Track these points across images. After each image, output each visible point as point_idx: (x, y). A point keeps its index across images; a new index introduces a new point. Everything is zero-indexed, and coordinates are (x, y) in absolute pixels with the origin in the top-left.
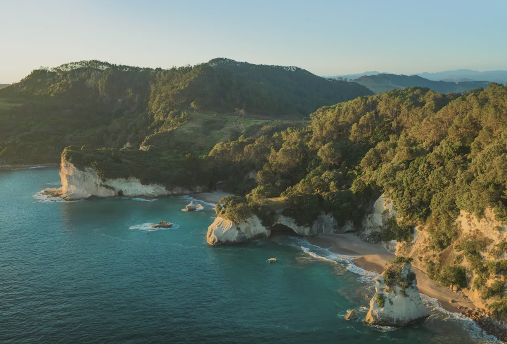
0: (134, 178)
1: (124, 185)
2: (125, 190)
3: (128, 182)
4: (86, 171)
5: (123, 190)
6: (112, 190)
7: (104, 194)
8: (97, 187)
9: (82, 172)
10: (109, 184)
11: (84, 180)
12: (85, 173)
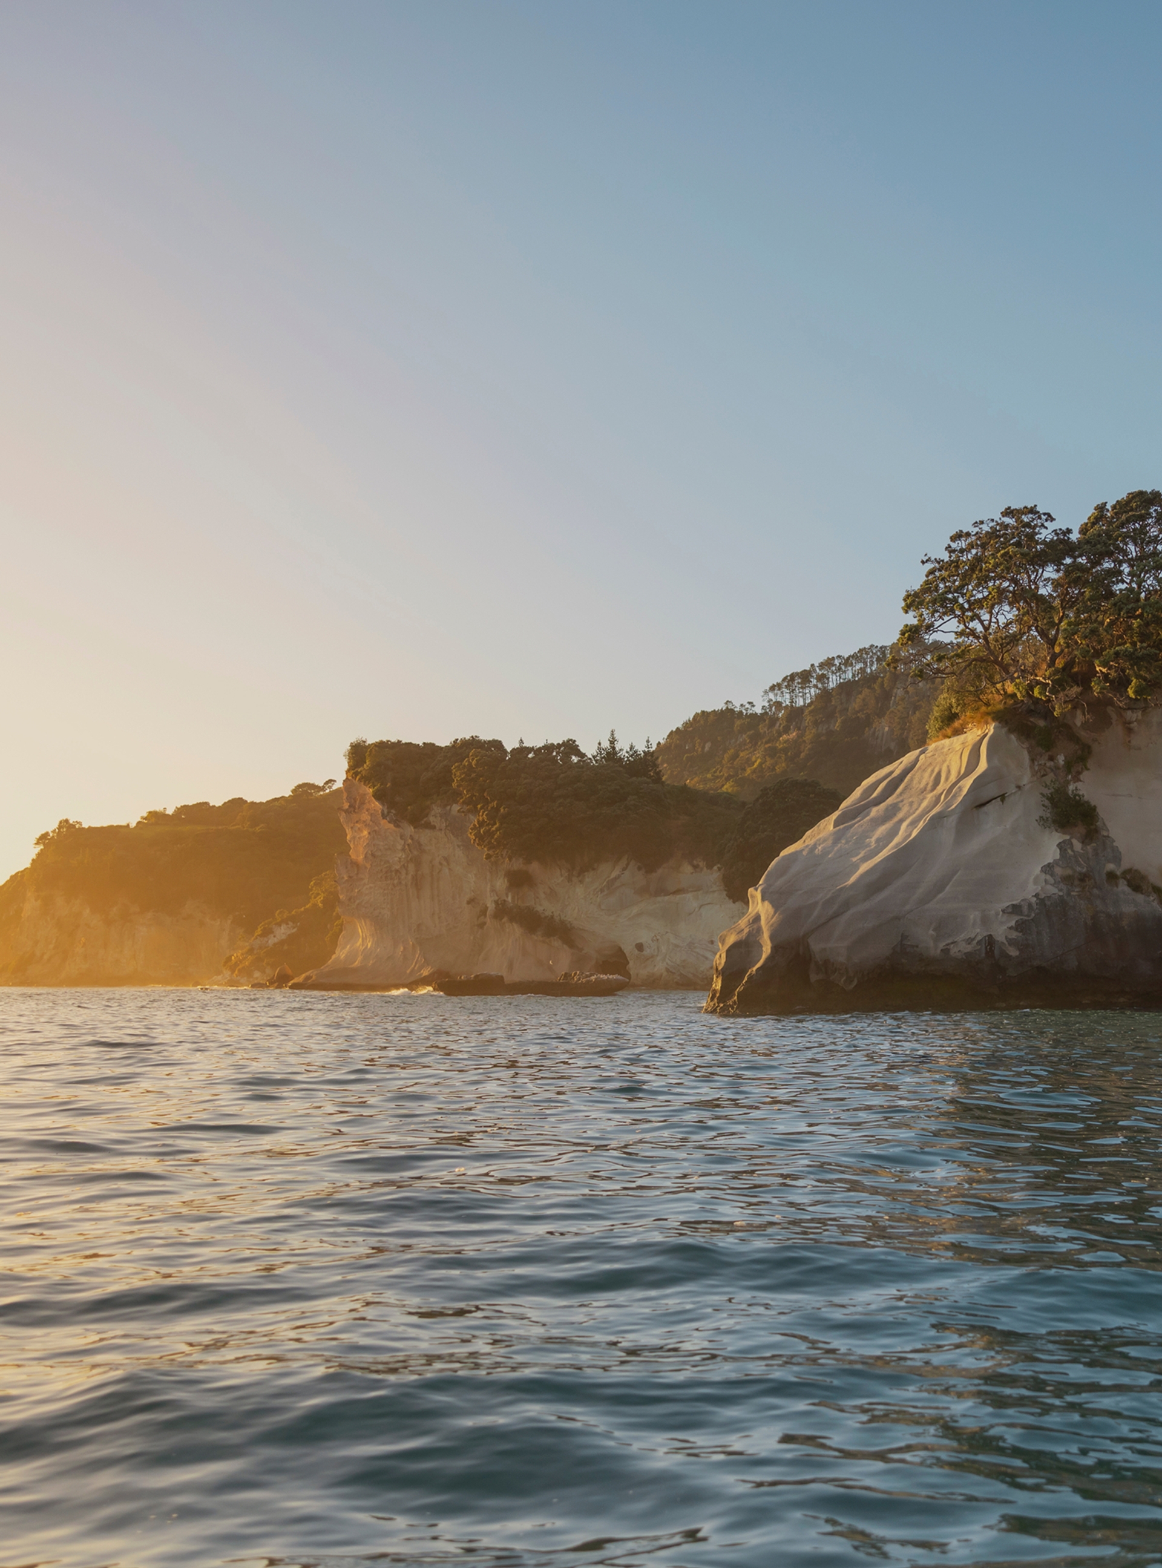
0: (695, 867)
1: (635, 910)
2: (640, 947)
3: (661, 891)
4: (433, 828)
5: (628, 949)
6: (557, 943)
7: (511, 967)
8: (482, 925)
9: (410, 830)
10: (545, 907)
11: (417, 883)
12: (424, 836)
